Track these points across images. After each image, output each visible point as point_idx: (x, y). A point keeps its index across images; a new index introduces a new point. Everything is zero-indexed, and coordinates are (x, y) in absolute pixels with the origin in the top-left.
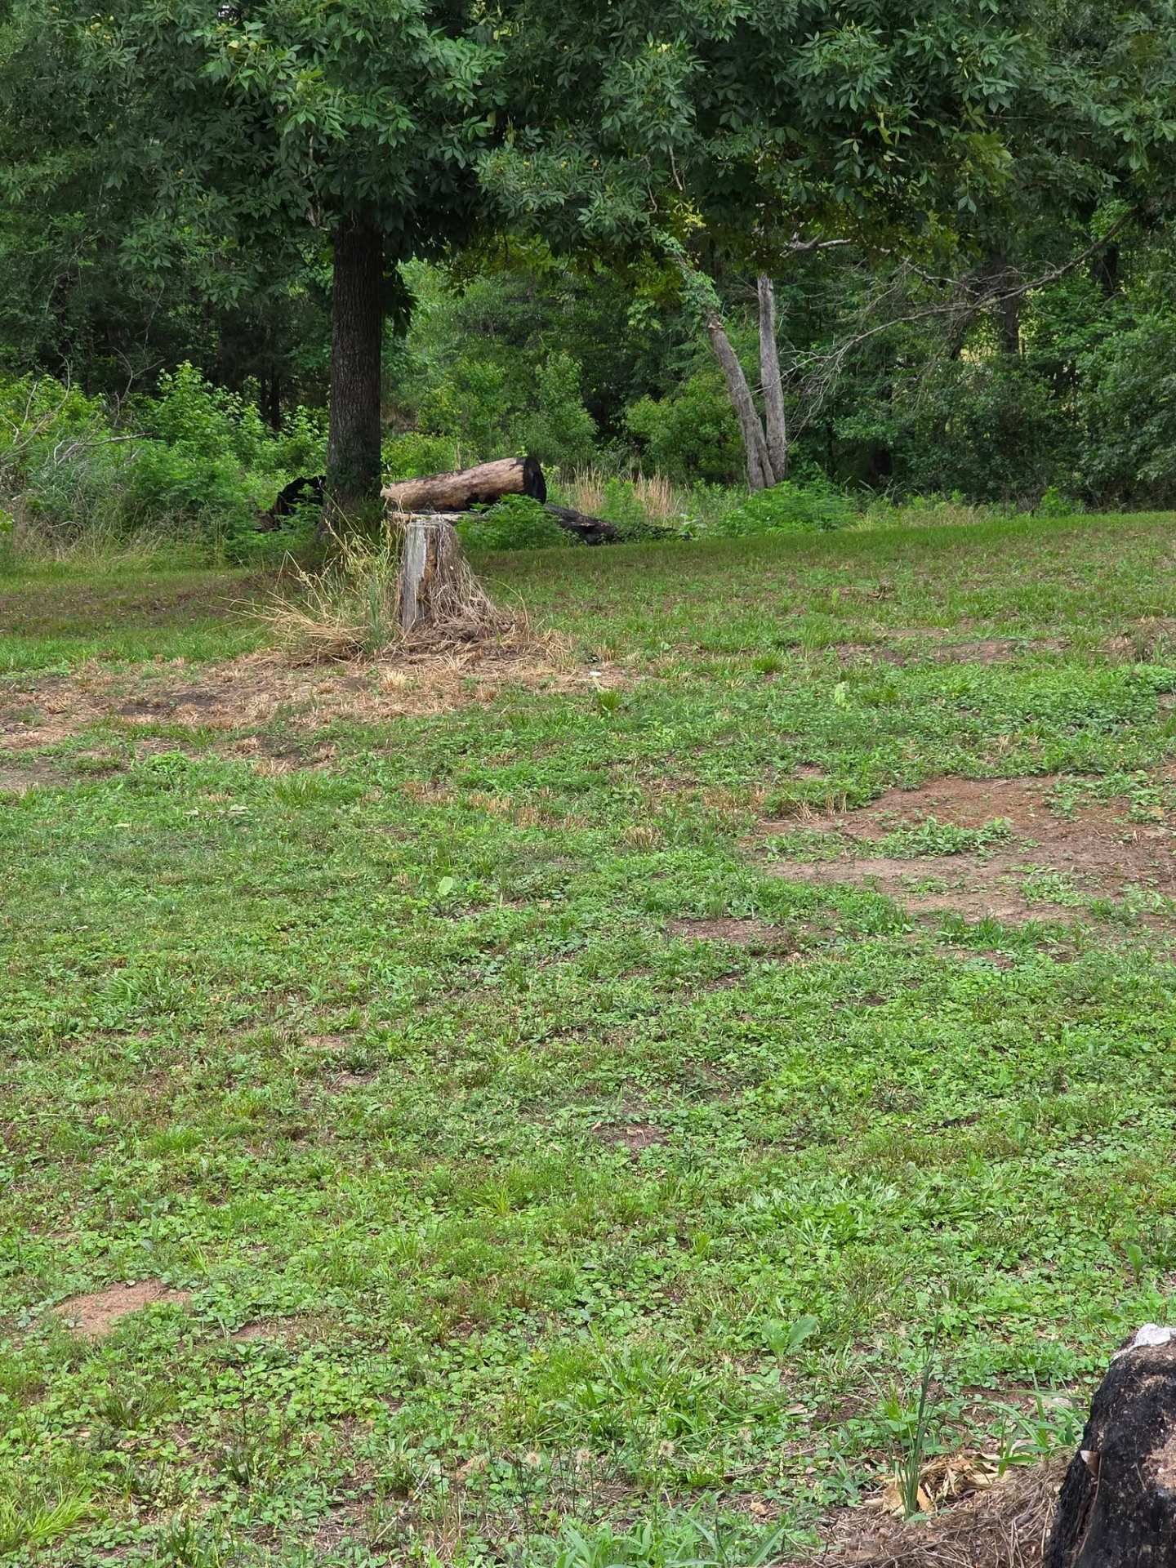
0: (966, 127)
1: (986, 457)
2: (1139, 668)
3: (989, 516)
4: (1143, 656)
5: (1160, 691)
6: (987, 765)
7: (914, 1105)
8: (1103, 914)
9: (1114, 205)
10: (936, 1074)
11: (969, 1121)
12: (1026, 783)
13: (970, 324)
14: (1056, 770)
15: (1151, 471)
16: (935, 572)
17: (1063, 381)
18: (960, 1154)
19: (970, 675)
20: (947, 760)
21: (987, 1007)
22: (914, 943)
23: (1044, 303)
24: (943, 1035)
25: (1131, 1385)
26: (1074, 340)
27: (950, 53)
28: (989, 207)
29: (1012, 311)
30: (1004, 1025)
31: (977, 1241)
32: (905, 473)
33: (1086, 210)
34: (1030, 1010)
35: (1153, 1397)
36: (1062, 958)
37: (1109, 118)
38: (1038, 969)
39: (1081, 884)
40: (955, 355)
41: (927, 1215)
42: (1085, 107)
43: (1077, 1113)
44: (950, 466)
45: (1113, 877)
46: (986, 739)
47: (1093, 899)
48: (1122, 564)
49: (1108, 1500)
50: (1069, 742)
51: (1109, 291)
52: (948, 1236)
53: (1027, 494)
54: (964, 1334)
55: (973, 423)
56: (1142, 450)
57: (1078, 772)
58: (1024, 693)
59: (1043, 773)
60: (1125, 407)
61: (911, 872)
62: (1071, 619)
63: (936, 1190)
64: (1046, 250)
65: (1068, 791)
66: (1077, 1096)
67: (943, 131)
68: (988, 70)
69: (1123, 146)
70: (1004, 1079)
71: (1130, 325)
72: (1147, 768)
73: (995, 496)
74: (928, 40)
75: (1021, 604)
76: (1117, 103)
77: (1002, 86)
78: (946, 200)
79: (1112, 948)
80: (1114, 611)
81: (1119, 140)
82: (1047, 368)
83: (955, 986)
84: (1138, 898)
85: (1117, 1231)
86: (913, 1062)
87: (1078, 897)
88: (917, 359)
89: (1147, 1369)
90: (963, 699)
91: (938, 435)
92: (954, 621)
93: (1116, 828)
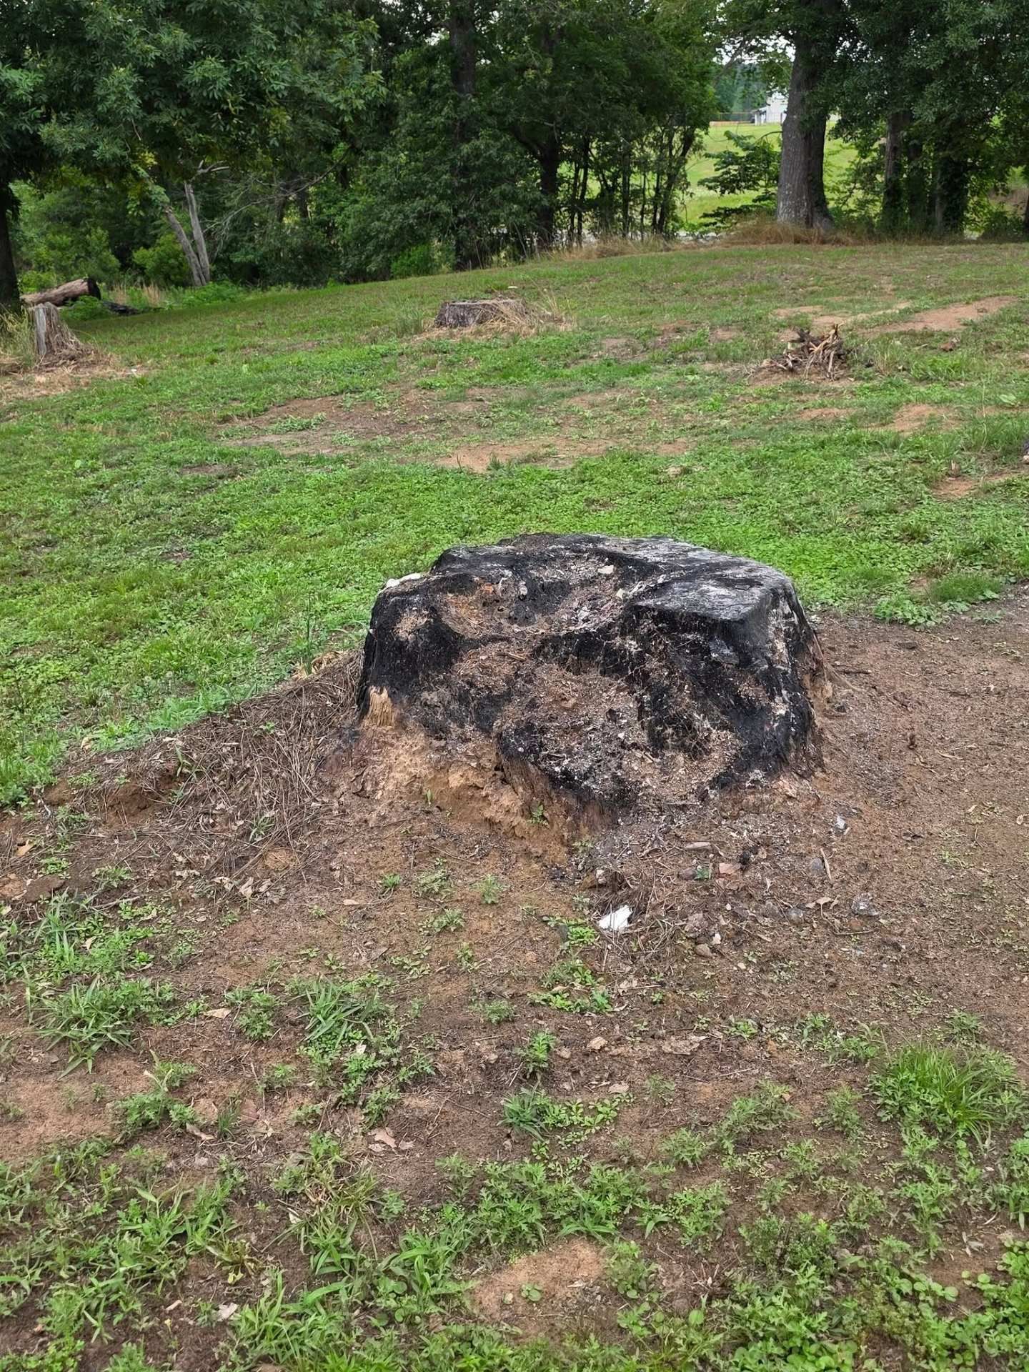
0: (269, 106)
1: (300, 267)
2: (373, 347)
3: (303, 291)
4: (374, 341)
5: (383, 356)
6: (312, 392)
7: (296, 531)
8: (367, 448)
9: (341, 145)
10: (305, 517)
11: (320, 534)
12: (330, 398)
13: (285, 204)
14: (342, 392)
15: (372, 267)
16: (282, 315)
17: (330, 230)
18: (318, 547)
19: (301, 355)
20: (294, 392)
21: (322, 489)
22: (289, 466)
23: (317, 194)
24: (305, 501)
25: (386, 602)
26: (332, 211)
27: (257, 69)
28: (283, 144)
29: (303, 200)
30: (330, 495)
31: (328, 578)
32: (266, 276)
33: (329, 147)
34: (341, 488)
35: (395, 604)
36: (352, 467)
37: (332, 99)
38: (343, 472)
39: (357, 437)
40: (280, 220)
41: (306, 571)
42: (320, 94)
43: (363, 525)
44: (285, 272)
45: (369, 433)
46: (311, 382)
47: (363, 442)
48: (362, 305)
49: (382, 645)
50: (346, 380)
51: (345, 186)
52: (316, 578)
53: (321, 282)
54: (326, 613)
55: (292, 251)
56: (367, 257)
57: (351, 392)
58: (324, 360)
59: (337, 394)
60: (356, 239)
61: (285, 439)
62: (343, 330)
63: (309, 561)
64: (314, 169)
65: (348, 400)
66: (364, 519)
67: (258, 108)
68: (275, 77)
69: (340, 113)
70: (333, 516)
71: (356, 202)
72: (380, 388)
73: (307, 284)
74: (246, 64)
75: (320, 326)
76: (335, 92)
77: (282, 86)
78: (265, 142)
79: (372, 461)
80: (360, 325)
81: (338, 109)
82: (322, 224)
83: (308, 481)
84: (381, 440)
85: (384, 567)
86: (294, 514)
87: (356, 443)
88: (263, 223)
89: (392, 595)
90: (299, 366)
91: (278, 258)
92: (292, 334)
93: (369, 413)
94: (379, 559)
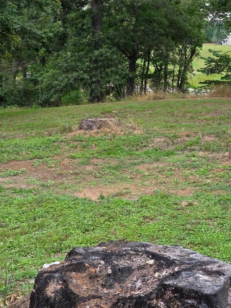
0: (12, 34)
1: (22, 98)
2: (49, 138)
3: (23, 109)
4: (50, 135)
5: (54, 142)
6: (21, 158)
7: (7, 226)
8: (43, 186)
9: (43, 49)
10: (11, 219)
11: (18, 228)
12: (28, 161)
13: (17, 72)
14: (34, 158)
15: (53, 100)
16: (11, 121)
17: (35, 82)
18: (16, 234)
19: (17, 141)
20: (13, 157)
21: (21, 205)
22: (6, 194)
23: (31, 68)
24: (12, 211)
25: (42, 276)
26: (37, 75)
27: (8, 20)
28: (17, 49)
29: (25, 70)
30: (24, 209)
31: (18, 251)
32: (6, 101)
33: (37, 50)
34: (29, 205)
35: (46, 278)
36: (35, 195)
37: (39, 32)
38: (31, 197)
39: (39, 180)
40: (15, 78)
41: (9, 247)
42: (35, 30)
43: (38, 225)
44: (15, 100)
45: (45, 178)
46: (20, 153)
47: (41, 183)
48: (46, 118)
49: (38, 298)
50: (36, 153)
51: (44, 65)
52: (13, 251)
53: (30, 105)
54: (16, 270)
55: (18, 91)
56: (51, 95)
57: (38, 158)
58: (27, 143)
59: (31, 159)
60: (47, 88)
61: (6, 180)
62: (37, 129)
63: (11, 242)
64: (31, 57)
65: (36, 162)
66: (38, 221)
67: (7, 35)
68: (15, 23)
69: (43, 38)
70: (24, 219)
71: (48, 72)
72: (51, 157)
73: (24, 105)
74: (3, 17)
75: (27, 126)
76: (41, 29)
77: (18, 26)
78: (9, 49)
79: (45, 192)
80: (45, 127)
81: (41, 37)
82: (32, 80)
83: (14, 202)
84: (50, 182)
85: (46, 247)
86: (6, 217)
87: (38, 183)
88: (7, 79)
89: (45, 272)
90: (16, 145)
91: (12, 94)
92: (14, 130)
93: (45, 169)
94: (44, 242)
